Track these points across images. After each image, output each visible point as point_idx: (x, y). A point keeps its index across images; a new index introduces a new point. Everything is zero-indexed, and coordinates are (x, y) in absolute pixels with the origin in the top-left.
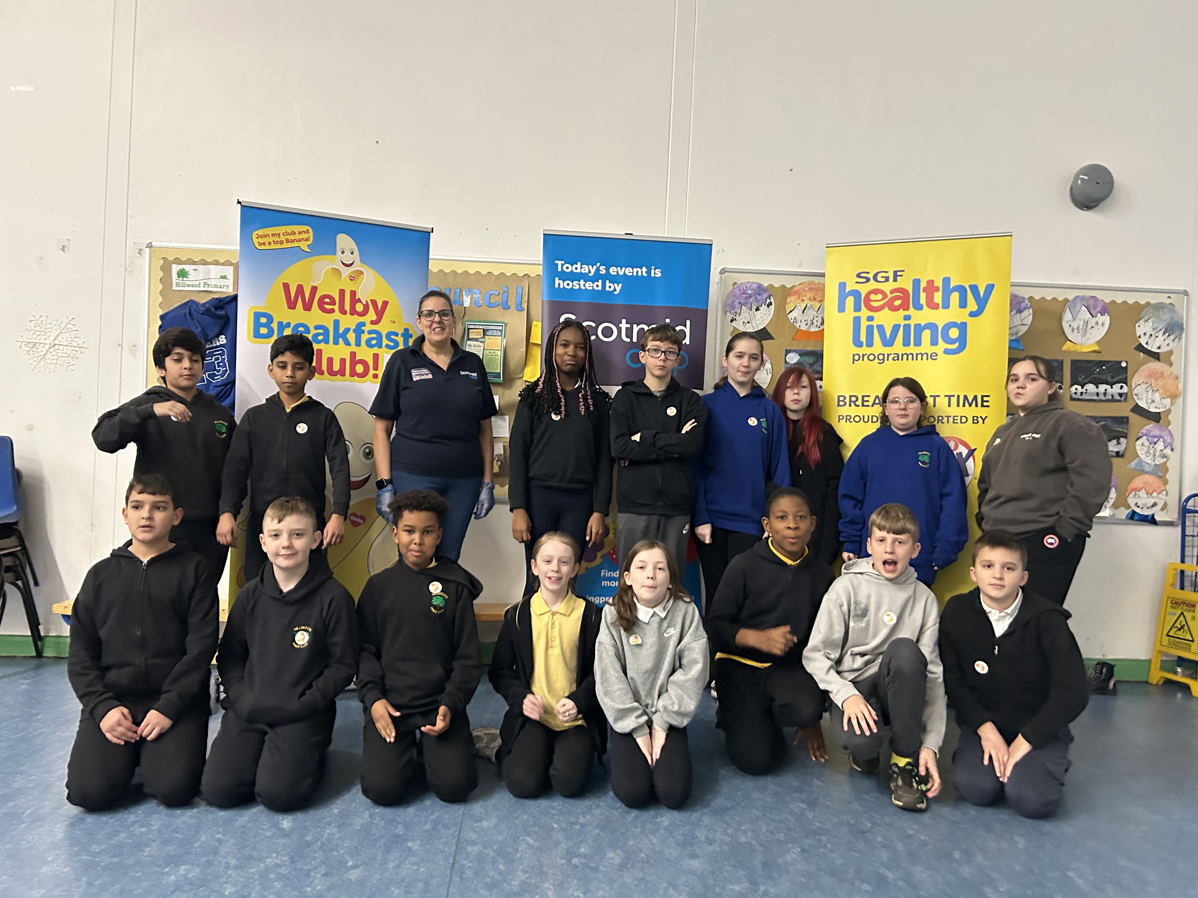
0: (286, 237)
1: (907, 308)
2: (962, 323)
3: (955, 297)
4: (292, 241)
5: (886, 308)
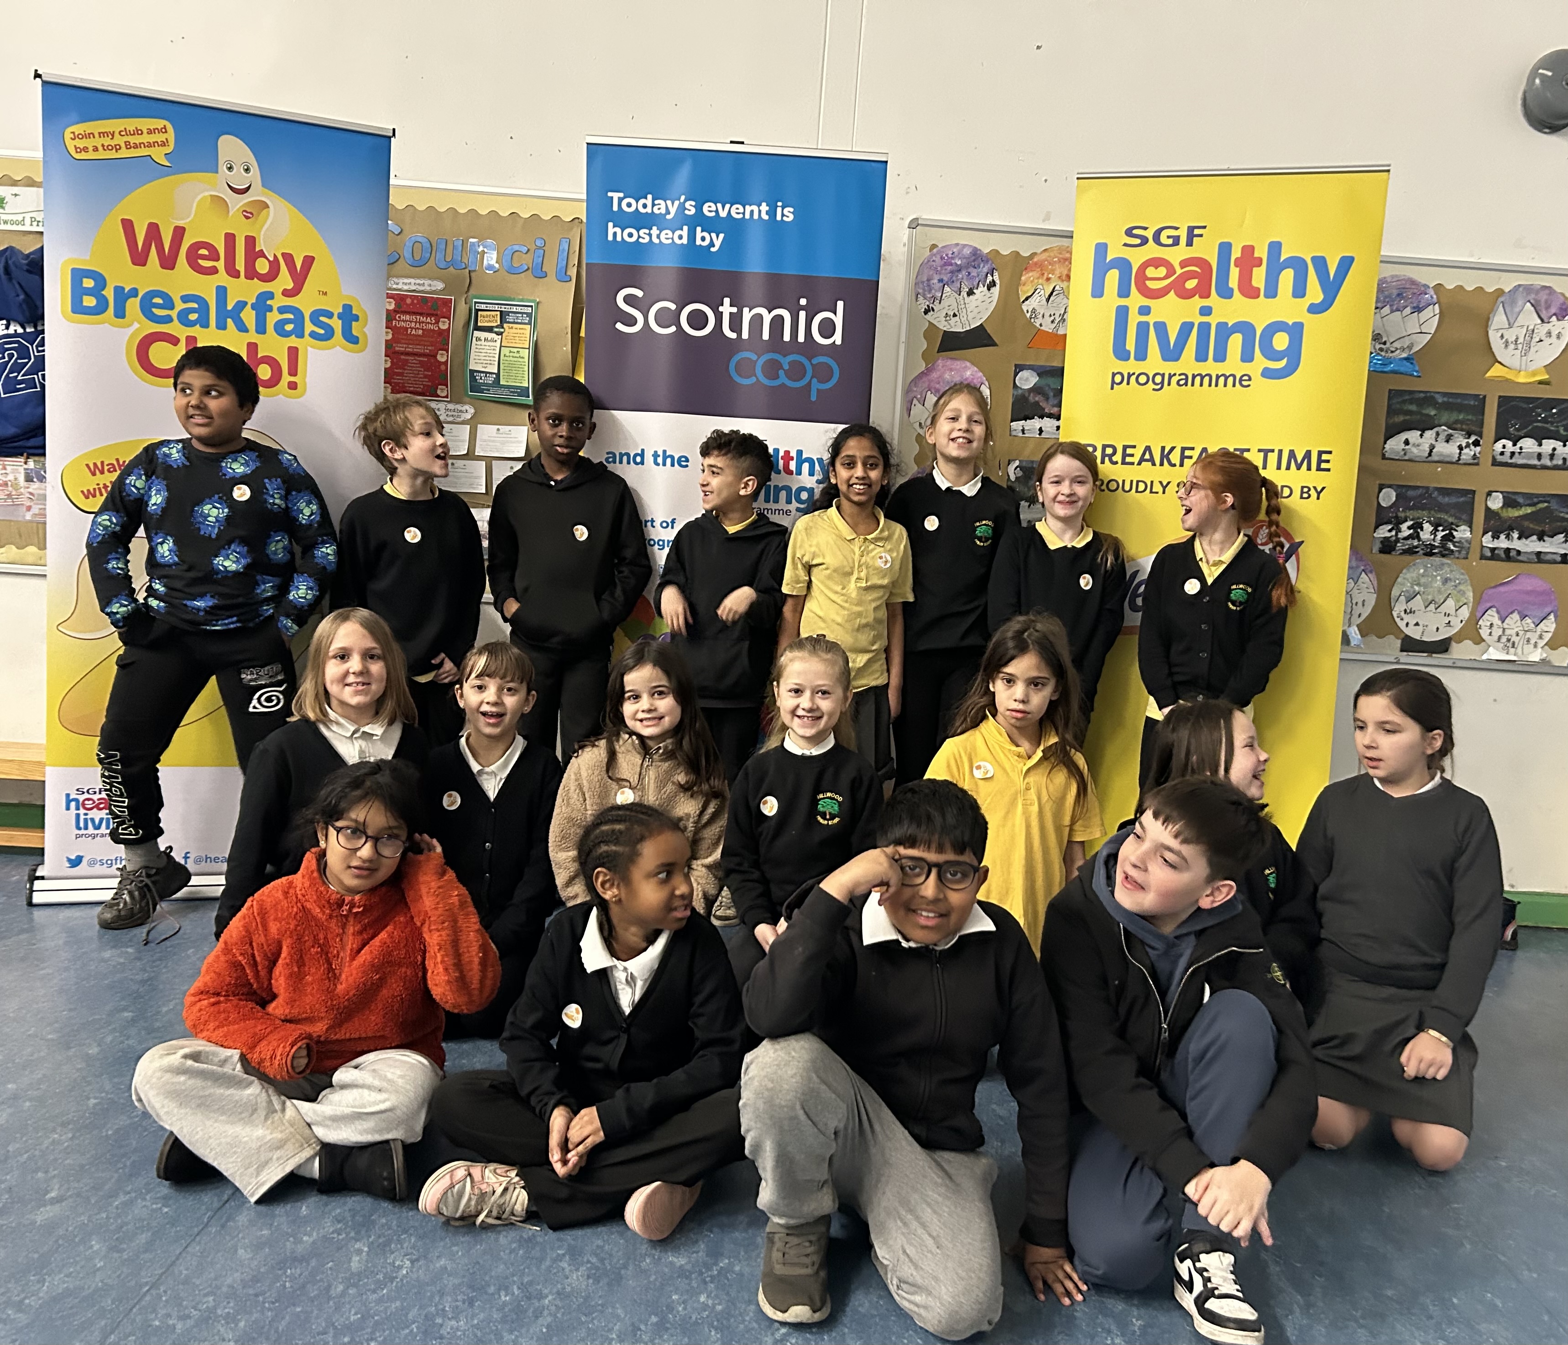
0: (126, 138)
1: (1206, 295)
2: (1294, 323)
3: (1287, 277)
4: (136, 146)
5: (1172, 292)
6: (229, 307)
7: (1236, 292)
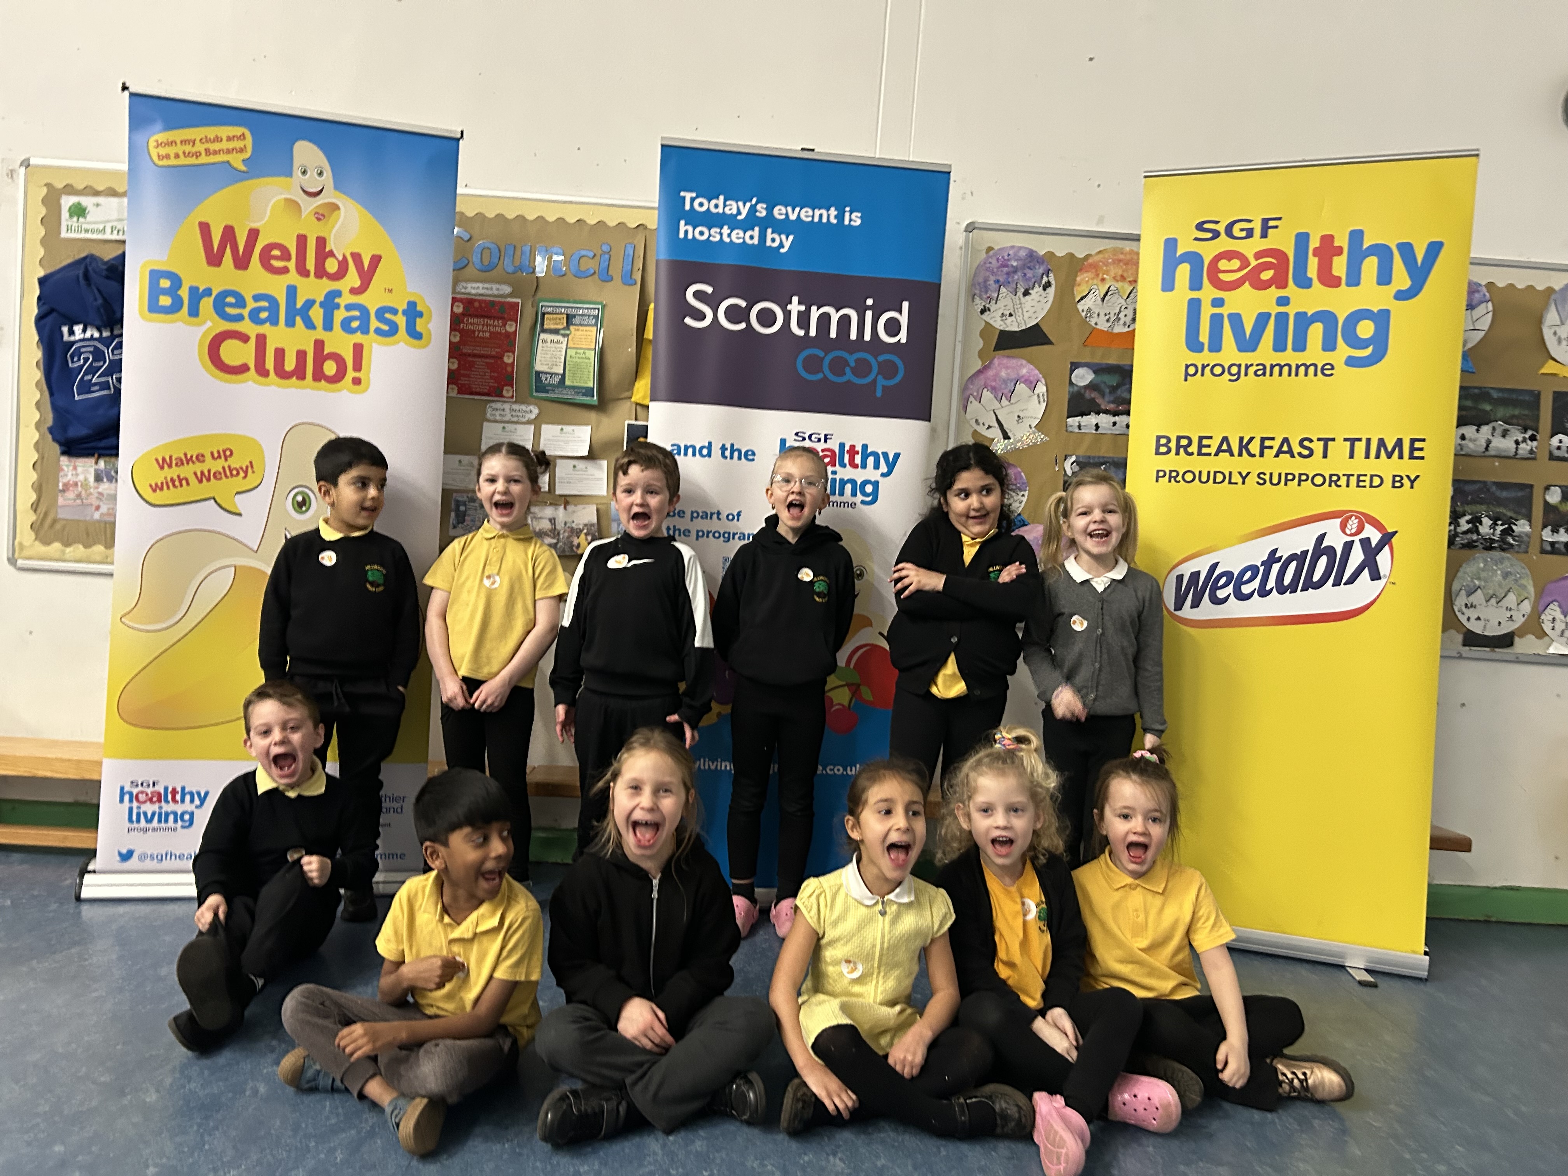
0: (206, 145)
1: (1283, 285)
2: (1380, 311)
3: (1370, 266)
4: (215, 153)
5: (1247, 284)
6: (299, 305)
7: (1316, 282)
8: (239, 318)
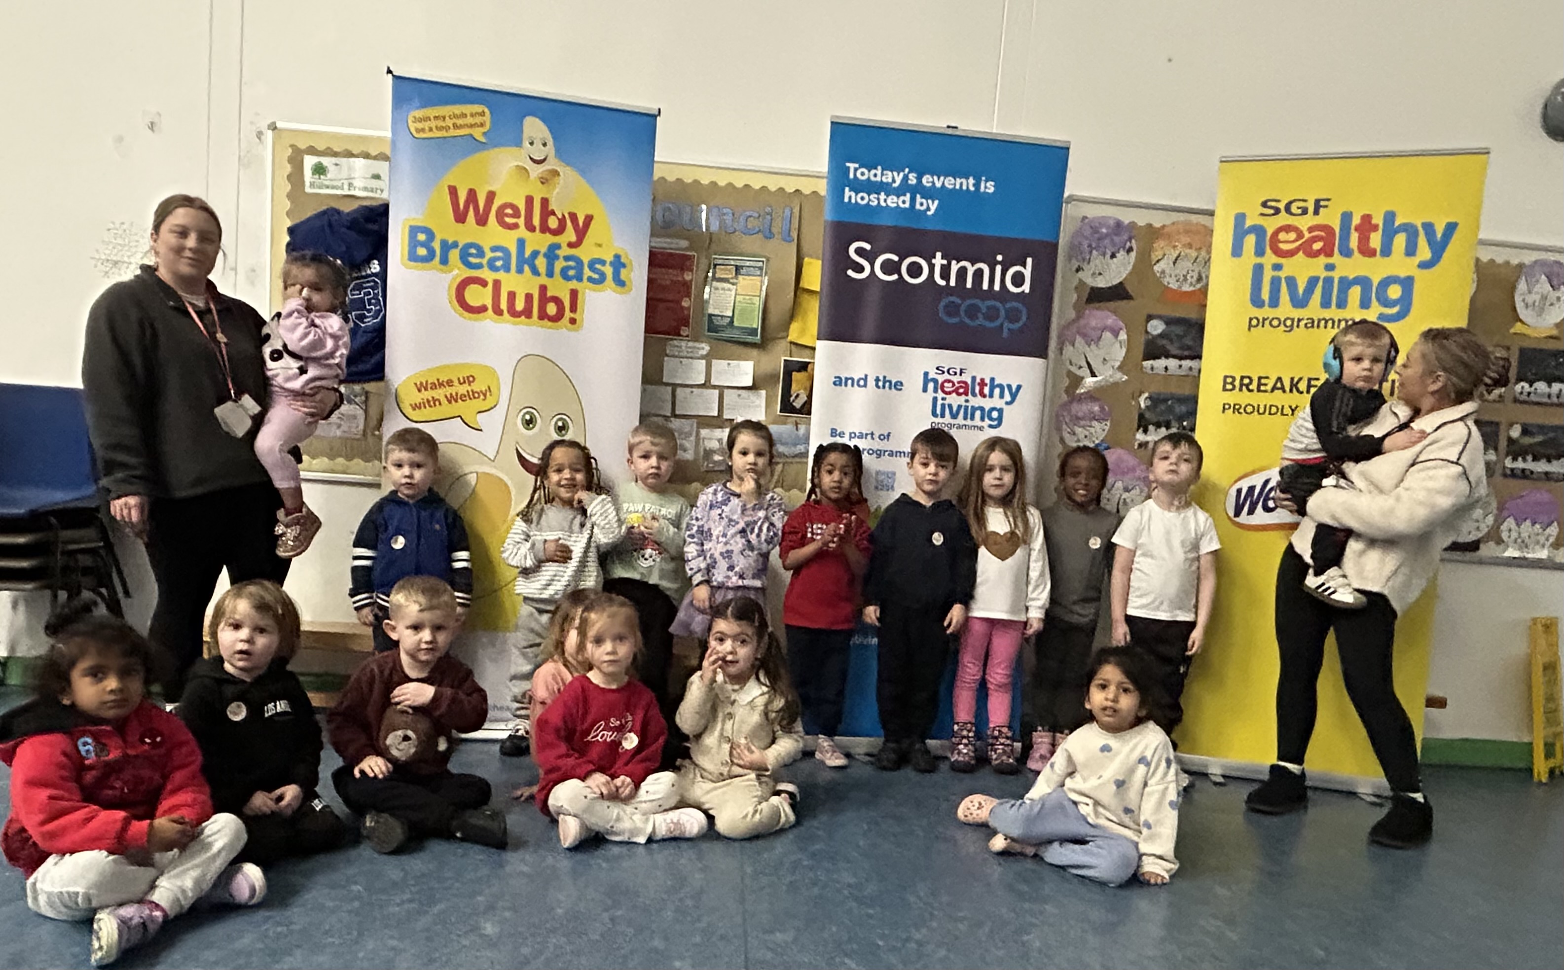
0: (454, 120)
1: (1330, 254)
2: (1406, 277)
3: (1400, 241)
4: (461, 127)
5: (1301, 253)
6: (527, 255)
7: (1356, 252)
8: (479, 266)
